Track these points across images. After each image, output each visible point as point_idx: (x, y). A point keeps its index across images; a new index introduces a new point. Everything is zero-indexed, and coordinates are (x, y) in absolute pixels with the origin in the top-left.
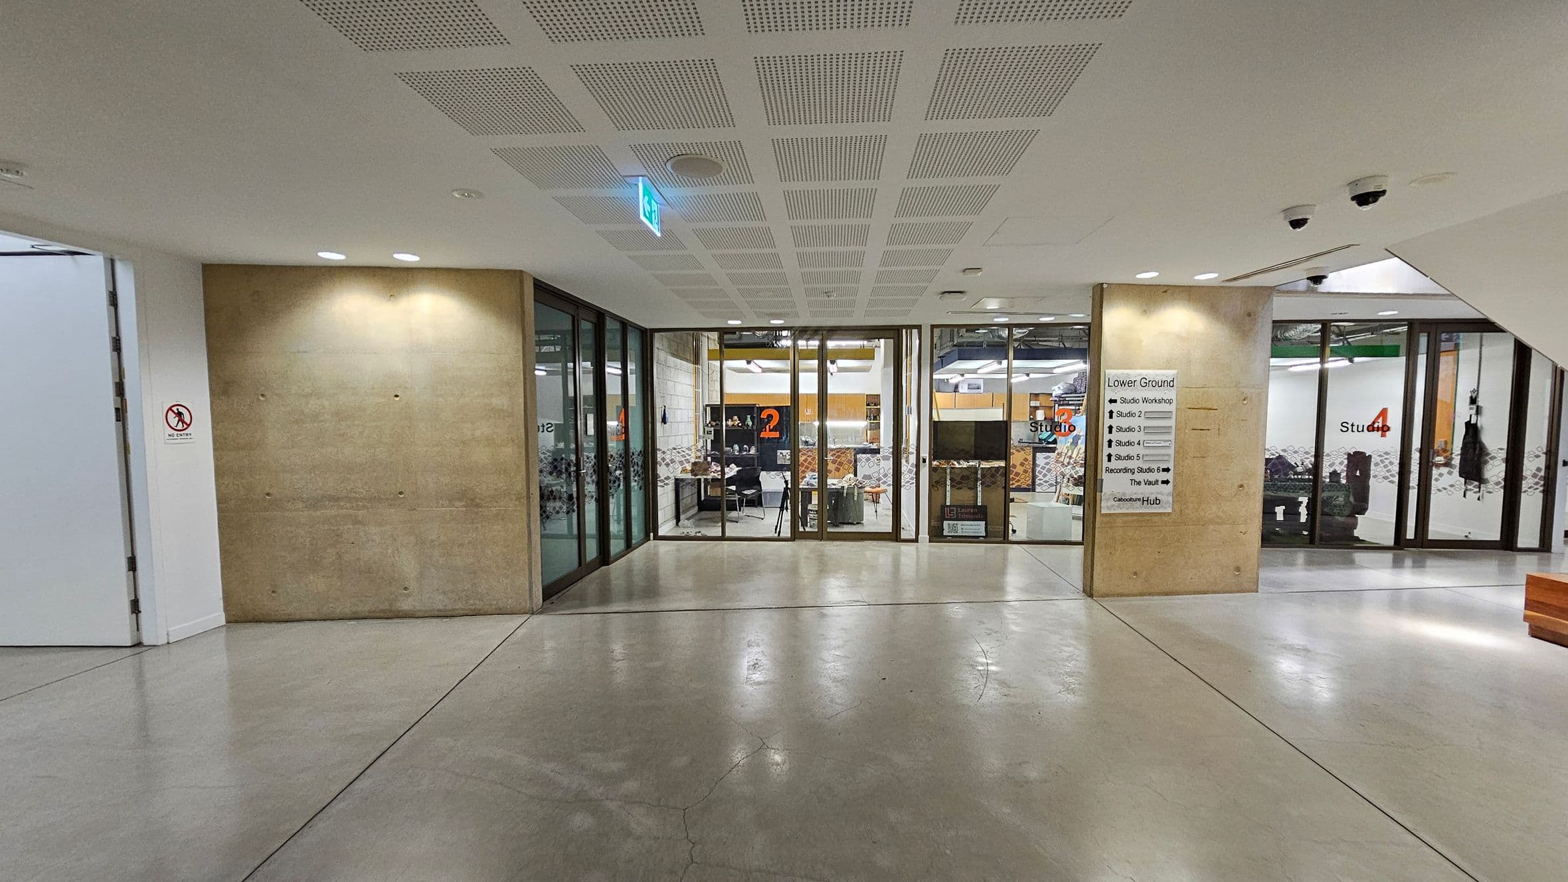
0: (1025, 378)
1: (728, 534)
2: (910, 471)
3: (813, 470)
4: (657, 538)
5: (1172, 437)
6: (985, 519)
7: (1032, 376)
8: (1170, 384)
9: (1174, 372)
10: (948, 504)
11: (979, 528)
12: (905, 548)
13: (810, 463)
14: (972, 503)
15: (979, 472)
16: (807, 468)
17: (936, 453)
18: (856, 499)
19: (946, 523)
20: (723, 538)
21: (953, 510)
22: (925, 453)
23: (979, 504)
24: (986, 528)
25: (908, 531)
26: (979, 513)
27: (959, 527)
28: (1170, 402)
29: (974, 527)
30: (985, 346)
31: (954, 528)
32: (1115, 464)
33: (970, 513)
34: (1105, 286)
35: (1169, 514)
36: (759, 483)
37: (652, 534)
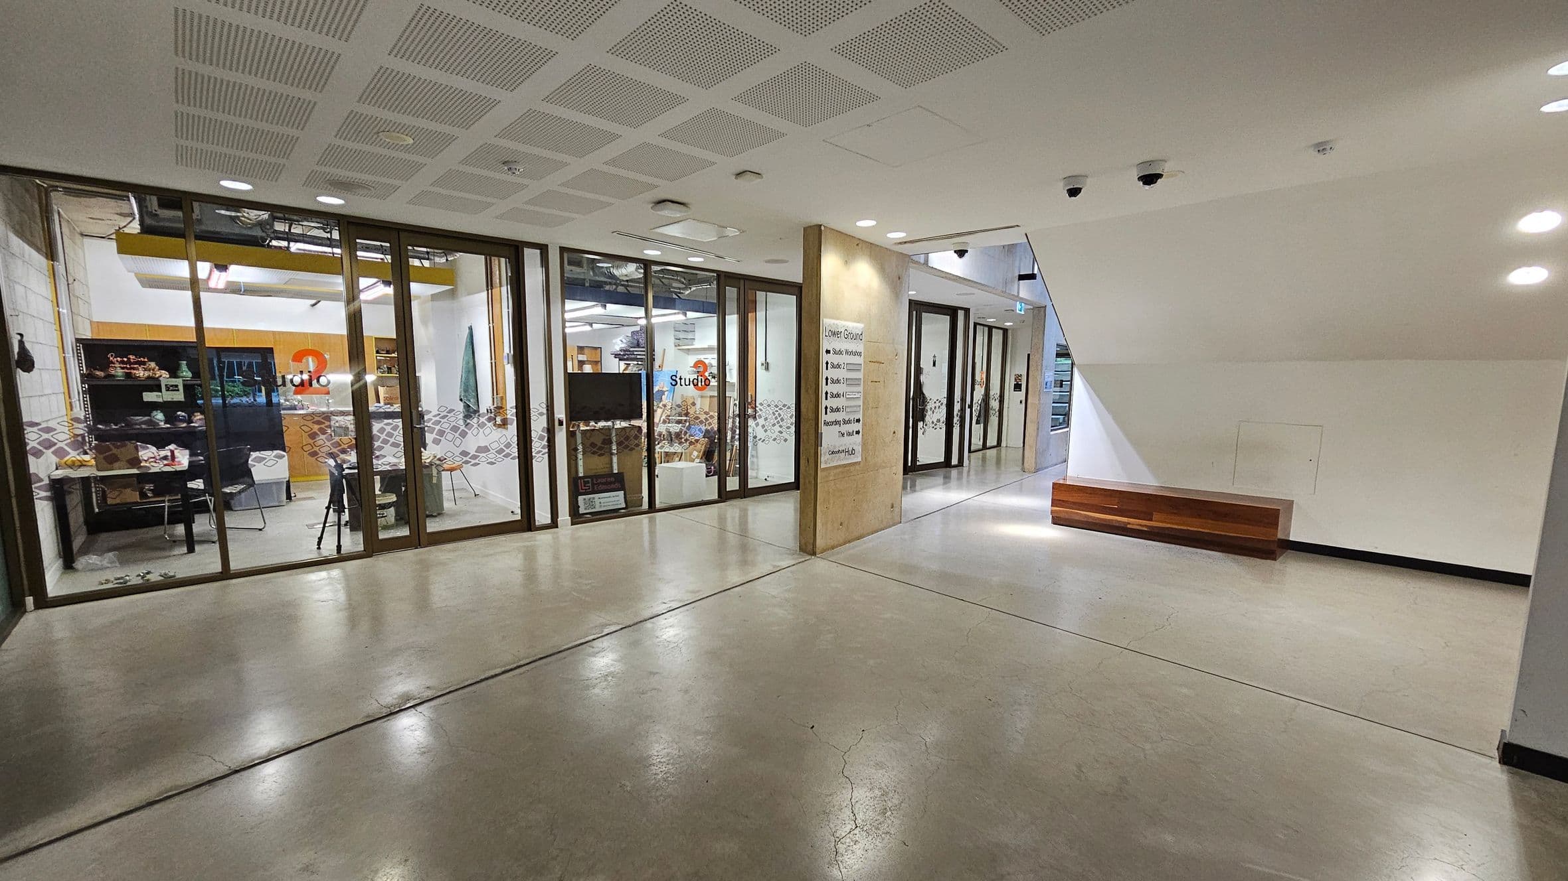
0: (588, 328)
1: (234, 565)
2: (541, 438)
3: (395, 445)
4: (44, 602)
5: (861, 389)
6: (622, 488)
7: (595, 326)
8: (857, 337)
9: (860, 326)
10: (581, 475)
11: (615, 499)
12: (543, 537)
13: (390, 435)
14: (606, 471)
15: (614, 434)
16: (385, 442)
17: (575, 413)
18: (435, 481)
19: (580, 498)
20: (226, 574)
21: (588, 482)
22: (560, 413)
23: (615, 471)
24: (625, 498)
25: (542, 514)
26: (615, 482)
27: (597, 501)
28: (859, 354)
29: (613, 499)
30: (587, 284)
31: (591, 503)
32: (831, 417)
33: (606, 483)
34: (823, 228)
35: (859, 463)
36: (249, 473)
37: (30, 600)
